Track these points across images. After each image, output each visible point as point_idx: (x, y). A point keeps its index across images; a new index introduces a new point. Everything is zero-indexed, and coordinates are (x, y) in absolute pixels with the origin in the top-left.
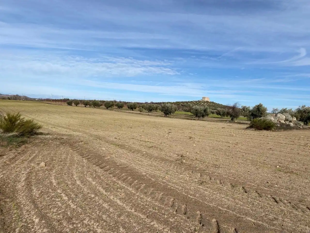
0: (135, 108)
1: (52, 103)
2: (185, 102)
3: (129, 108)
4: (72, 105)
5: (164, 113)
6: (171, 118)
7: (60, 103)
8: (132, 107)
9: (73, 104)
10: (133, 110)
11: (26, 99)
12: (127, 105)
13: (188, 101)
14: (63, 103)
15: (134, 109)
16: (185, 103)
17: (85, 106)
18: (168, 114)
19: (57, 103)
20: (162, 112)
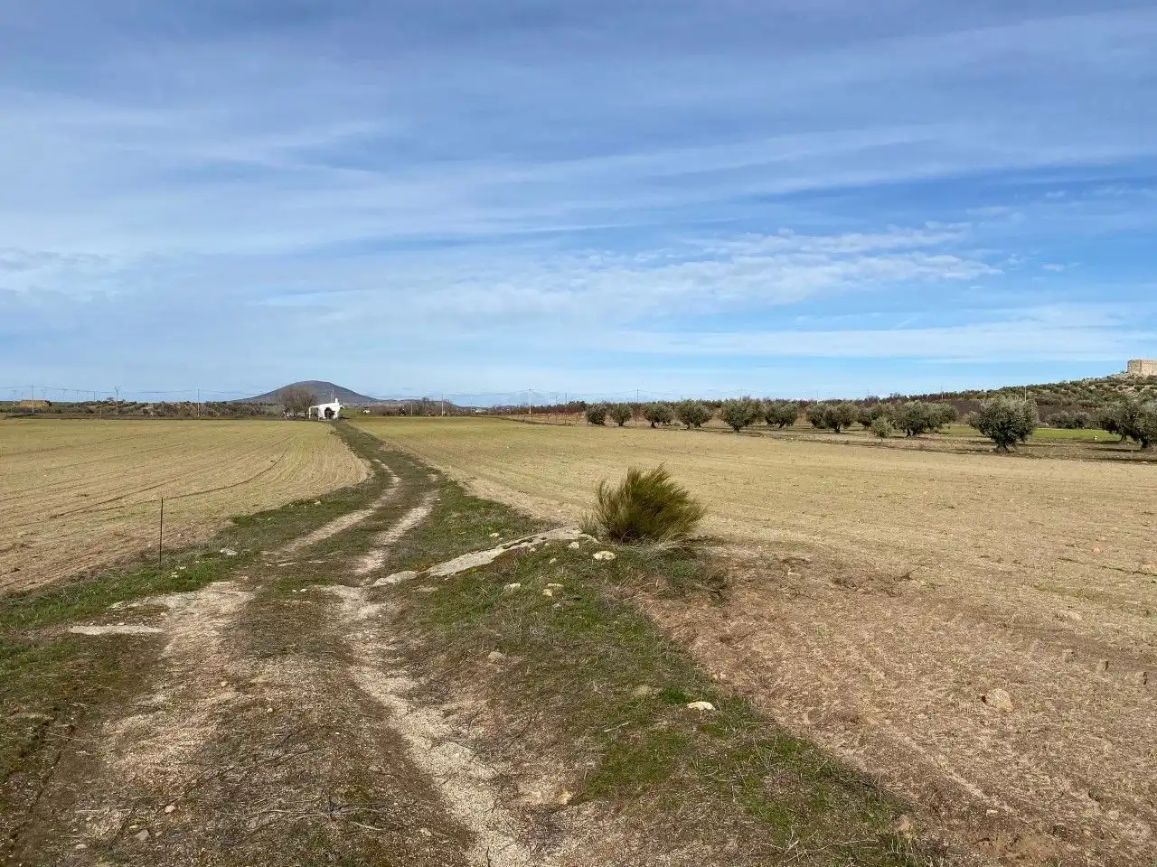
0: (847, 424)
1: (535, 419)
2: (1044, 387)
3: (815, 422)
4: (604, 424)
5: (993, 437)
6: (1032, 456)
7: (561, 418)
8: (831, 419)
9: (608, 420)
10: (837, 431)
11: (451, 411)
12: (808, 413)
13: (1057, 382)
14: (571, 418)
15: (841, 428)
16: (1044, 391)
17: (653, 426)
18: (1012, 441)
19: (552, 417)
20: (983, 433)
